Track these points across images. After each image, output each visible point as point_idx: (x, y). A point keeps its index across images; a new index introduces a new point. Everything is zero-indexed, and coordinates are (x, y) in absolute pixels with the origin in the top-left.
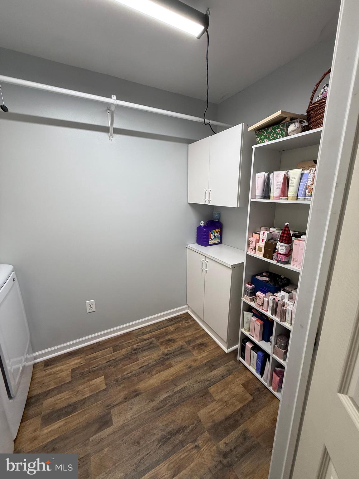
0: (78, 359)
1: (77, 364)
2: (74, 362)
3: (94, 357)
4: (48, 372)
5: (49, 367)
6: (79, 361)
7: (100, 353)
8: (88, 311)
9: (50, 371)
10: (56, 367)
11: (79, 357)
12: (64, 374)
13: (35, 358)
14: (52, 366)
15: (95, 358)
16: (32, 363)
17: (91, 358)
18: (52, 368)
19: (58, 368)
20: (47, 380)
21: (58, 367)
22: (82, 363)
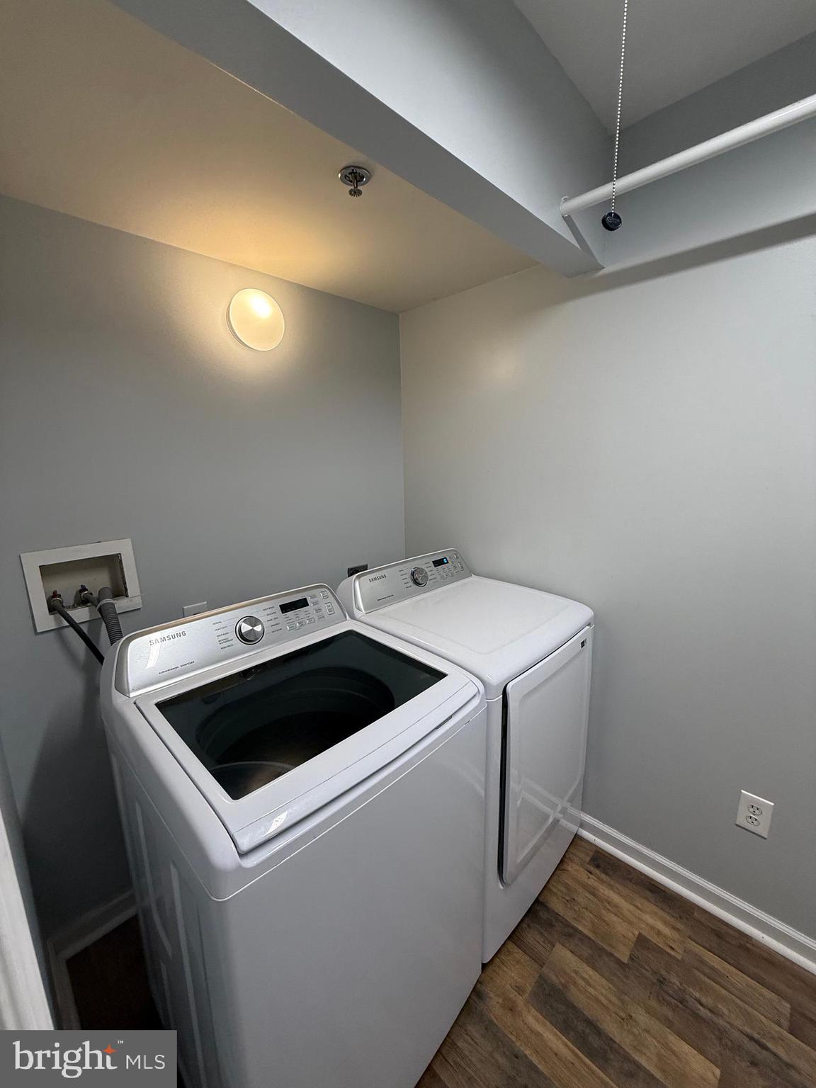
0: (666, 923)
1: (659, 933)
2: (654, 921)
3: (712, 968)
4: (592, 882)
5: (597, 872)
6: (666, 931)
7: (739, 979)
8: (741, 820)
9: (596, 884)
10: (611, 887)
11: (672, 920)
12: (621, 928)
13: (583, 825)
14: (603, 876)
15: (714, 975)
16: (574, 828)
17: (702, 962)
18: (602, 881)
19: (616, 898)
20: (583, 898)
21: (612, 889)
22: (671, 947)
